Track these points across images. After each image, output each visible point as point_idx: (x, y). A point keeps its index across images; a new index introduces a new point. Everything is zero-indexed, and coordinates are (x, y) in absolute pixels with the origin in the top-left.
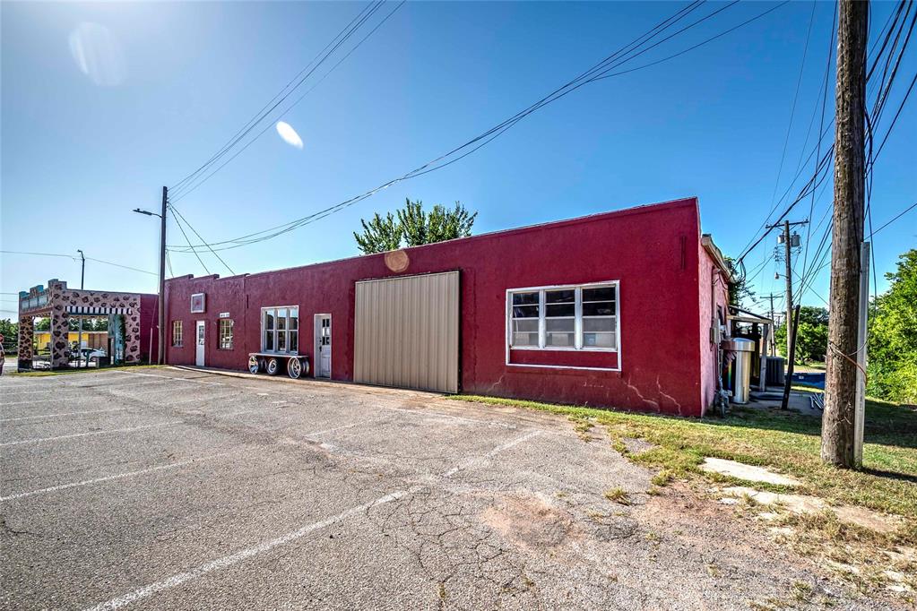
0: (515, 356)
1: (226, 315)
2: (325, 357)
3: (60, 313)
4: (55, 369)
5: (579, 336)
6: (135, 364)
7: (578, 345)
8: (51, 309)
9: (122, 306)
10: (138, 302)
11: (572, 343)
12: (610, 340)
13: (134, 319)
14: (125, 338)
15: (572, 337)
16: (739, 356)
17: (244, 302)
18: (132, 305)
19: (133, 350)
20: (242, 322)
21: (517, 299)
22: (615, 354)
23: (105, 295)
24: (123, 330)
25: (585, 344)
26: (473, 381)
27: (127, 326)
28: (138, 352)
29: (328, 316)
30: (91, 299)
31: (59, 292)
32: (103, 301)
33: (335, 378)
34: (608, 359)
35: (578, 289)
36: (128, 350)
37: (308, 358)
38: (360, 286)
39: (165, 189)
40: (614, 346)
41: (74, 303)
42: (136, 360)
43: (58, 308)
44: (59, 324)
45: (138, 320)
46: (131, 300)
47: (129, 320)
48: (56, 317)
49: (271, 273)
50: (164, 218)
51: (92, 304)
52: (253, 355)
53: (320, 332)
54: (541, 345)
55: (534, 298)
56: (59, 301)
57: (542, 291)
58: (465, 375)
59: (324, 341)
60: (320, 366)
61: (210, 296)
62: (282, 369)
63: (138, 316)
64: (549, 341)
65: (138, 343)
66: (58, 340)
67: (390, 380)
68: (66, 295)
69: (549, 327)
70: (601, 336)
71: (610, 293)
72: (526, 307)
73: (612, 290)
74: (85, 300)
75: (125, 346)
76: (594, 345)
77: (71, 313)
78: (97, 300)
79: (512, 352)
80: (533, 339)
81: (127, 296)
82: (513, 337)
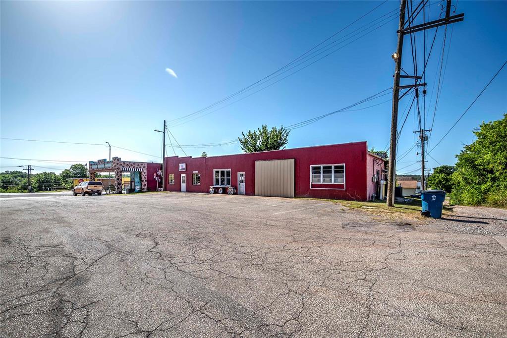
0: (313, 186)
1: (197, 172)
2: (242, 187)
3: (119, 171)
4: (117, 193)
5: (333, 179)
6: (145, 192)
7: (333, 182)
8: (115, 169)
9: (140, 168)
10: (146, 166)
11: (331, 182)
12: (342, 181)
13: (145, 173)
14: (142, 181)
15: (331, 180)
16: (381, 185)
17: (205, 167)
18: (144, 167)
19: (145, 186)
20: (204, 175)
21: (314, 168)
22: (344, 185)
23: (134, 163)
24: (141, 178)
25: (335, 182)
26: (299, 194)
27: (142, 176)
28: (146, 187)
29: (244, 173)
30: (129, 164)
31: (118, 162)
32: (133, 166)
33: (247, 194)
34: (342, 186)
35: (333, 166)
36: (143, 186)
37: (236, 188)
38: (257, 163)
39: (165, 121)
40: (343, 182)
41: (124, 167)
42: (146, 190)
43: (118, 169)
44: (119, 175)
45: (146, 174)
46: (143, 165)
47: (143, 174)
48: (118, 172)
49: (217, 157)
50: (164, 133)
51: (130, 167)
52: (211, 187)
53: (240, 178)
54: (321, 183)
55: (319, 168)
56: (118, 166)
57: (322, 166)
58: (297, 192)
59: (242, 181)
60: (239, 191)
61: (188, 164)
62: (225, 191)
63: (146, 171)
64: (324, 181)
65: (146, 183)
66: (118, 182)
67: (269, 194)
68: (121, 163)
69: (324, 177)
70: (339, 180)
71: (342, 167)
72: (317, 171)
73: (343, 166)
74: (128, 165)
75: (142, 184)
76: (338, 182)
77: (123, 171)
78: (132, 165)
79: (312, 185)
80: (319, 181)
81: (142, 163)
82: (313, 180)
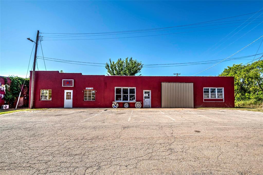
0: (205, 100)
1: (90, 88)
2: (148, 101)
7: (217, 98)
15: (215, 96)
22: (223, 99)
26: (197, 105)
29: (149, 91)
33: (153, 107)
35: (216, 88)
39: (38, 31)
52: (115, 102)
54: (210, 98)
57: (210, 88)
59: (146, 97)
60: (145, 105)
61: (77, 81)
69: (211, 95)
70: (220, 96)
72: (207, 91)
73: (222, 89)
